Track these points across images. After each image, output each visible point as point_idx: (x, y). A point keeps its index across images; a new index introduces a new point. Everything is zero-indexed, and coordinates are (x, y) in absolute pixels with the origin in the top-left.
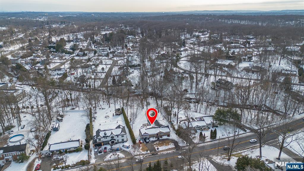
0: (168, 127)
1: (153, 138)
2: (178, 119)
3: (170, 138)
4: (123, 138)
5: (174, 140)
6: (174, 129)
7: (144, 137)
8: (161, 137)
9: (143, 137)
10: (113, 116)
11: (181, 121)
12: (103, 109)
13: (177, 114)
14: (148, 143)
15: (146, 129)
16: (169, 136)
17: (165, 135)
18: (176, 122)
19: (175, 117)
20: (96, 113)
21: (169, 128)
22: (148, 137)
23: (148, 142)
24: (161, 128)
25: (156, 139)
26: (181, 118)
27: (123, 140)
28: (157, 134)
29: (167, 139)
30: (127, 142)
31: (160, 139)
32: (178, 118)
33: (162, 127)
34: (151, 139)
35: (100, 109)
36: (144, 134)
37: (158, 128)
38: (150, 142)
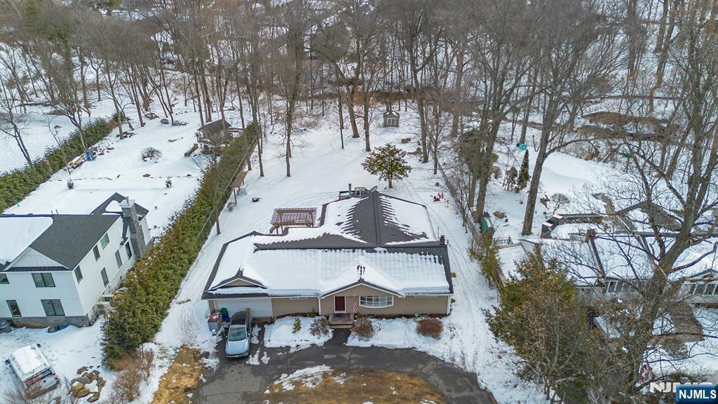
0: (438, 250)
1: (297, 327)
2: (539, 207)
3: (438, 348)
4: (49, 293)
5: (473, 377)
6: (491, 270)
7: (233, 308)
8: (366, 331)
9: (221, 304)
10: (187, 155)
11: (555, 222)
12: (175, 124)
13: (531, 172)
14: (236, 367)
15: (259, 247)
16: (431, 328)
17: (408, 316)
18: (517, 222)
19: (517, 190)
20: (123, 136)
21: (444, 261)
22: (262, 309)
23: (241, 358)
24: (381, 255)
25: (321, 340)
26: (562, 199)
27: (53, 306)
28: (340, 302)
29: (410, 357)
30: (85, 330)
31: (353, 341)
32: (540, 196)
33: (392, 249)
34: (281, 335)
35: (165, 122)
36: (224, 284)
37: (353, 247)
38: (254, 361)
